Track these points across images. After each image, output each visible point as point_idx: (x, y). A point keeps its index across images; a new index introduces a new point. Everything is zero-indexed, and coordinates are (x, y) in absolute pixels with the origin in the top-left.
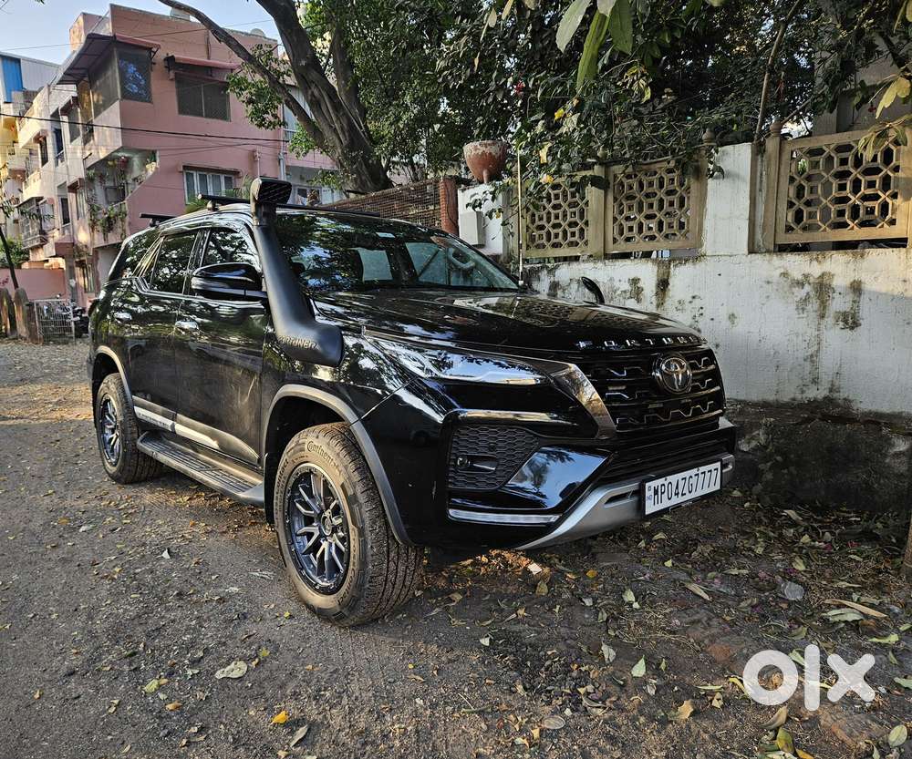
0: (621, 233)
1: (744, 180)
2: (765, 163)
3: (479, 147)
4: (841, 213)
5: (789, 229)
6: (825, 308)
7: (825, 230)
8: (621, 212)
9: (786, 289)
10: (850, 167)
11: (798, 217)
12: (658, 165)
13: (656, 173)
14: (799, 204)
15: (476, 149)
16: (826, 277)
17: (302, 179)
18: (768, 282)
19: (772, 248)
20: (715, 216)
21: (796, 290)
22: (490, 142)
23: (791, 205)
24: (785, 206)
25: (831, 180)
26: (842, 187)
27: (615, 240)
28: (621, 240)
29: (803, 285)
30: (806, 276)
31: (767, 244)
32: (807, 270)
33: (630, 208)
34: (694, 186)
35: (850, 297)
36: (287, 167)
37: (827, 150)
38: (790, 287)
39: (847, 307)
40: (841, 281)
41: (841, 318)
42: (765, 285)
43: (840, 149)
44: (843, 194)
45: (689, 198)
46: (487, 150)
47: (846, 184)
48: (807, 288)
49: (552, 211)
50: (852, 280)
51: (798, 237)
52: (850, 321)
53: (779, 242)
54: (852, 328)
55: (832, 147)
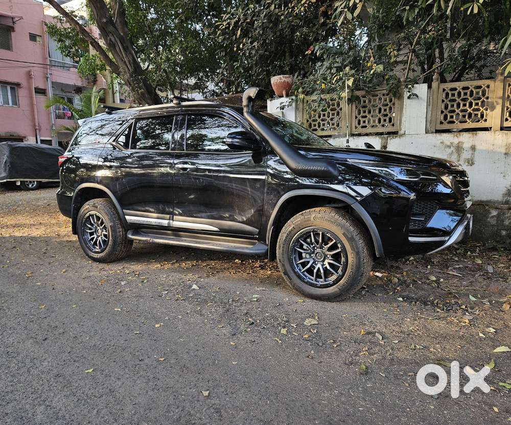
0: (359, 124)
1: (424, 100)
2: (432, 93)
3: (282, 78)
4: (464, 116)
5: (441, 123)
6: (460, 157)
7: (457, 123)
8: (359, 113)
9: (443, 149)
10: (468, 96)
11: (446, 117)
12: (379, 92)
13: (377, 96)
14: (446, 112)
15: (280, 79)
16: (460, 144)
17: (62, 90)
18: (435, 146)
19: (434, 131)
20: (410, 116)
21: (447, 149)
22: (287, 76)
23: (442, 112)
24: (440, 112)
25: (460, 102)
26: (465, 105)
27: (356, 127)
28: (359, 127)
29: (450, 147)
30: (451, 143)
31: (432, 130)
32: (452, 141)
33: (365, 112)
34: (397, 102)
35: (471, 152)
36: (52, 82)
37: (459, 89)
38: (445, 148)
39: (469, 157)
40: (467, 145)
41: (467, 161)
42: (433, 147)
43: (464, 88)
44: (465, 108)
45: (394, 108)
46: (286, 80)
47: (466, 104)
48: (452, 148)
49: (321, 112)
50: (471, 145)
51: (446, 126)
52: (470, 162)
53: (438, 128)
54: (471, 165)
55: (461, 87)
